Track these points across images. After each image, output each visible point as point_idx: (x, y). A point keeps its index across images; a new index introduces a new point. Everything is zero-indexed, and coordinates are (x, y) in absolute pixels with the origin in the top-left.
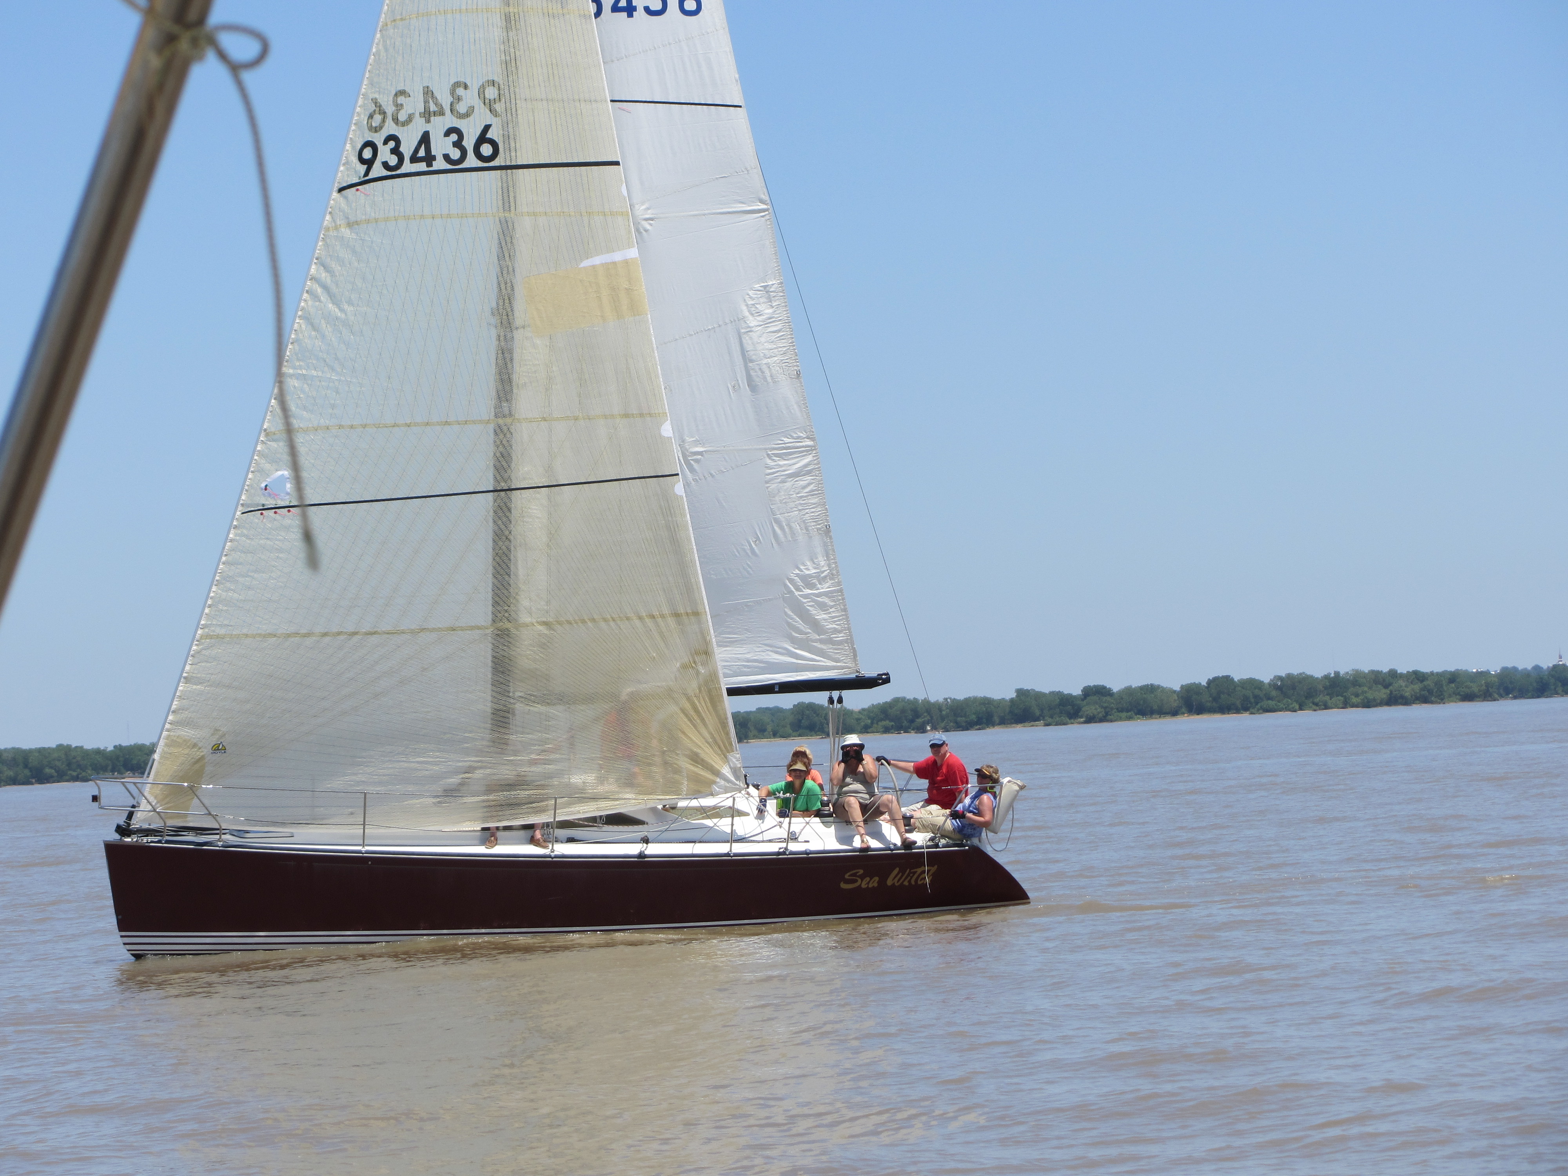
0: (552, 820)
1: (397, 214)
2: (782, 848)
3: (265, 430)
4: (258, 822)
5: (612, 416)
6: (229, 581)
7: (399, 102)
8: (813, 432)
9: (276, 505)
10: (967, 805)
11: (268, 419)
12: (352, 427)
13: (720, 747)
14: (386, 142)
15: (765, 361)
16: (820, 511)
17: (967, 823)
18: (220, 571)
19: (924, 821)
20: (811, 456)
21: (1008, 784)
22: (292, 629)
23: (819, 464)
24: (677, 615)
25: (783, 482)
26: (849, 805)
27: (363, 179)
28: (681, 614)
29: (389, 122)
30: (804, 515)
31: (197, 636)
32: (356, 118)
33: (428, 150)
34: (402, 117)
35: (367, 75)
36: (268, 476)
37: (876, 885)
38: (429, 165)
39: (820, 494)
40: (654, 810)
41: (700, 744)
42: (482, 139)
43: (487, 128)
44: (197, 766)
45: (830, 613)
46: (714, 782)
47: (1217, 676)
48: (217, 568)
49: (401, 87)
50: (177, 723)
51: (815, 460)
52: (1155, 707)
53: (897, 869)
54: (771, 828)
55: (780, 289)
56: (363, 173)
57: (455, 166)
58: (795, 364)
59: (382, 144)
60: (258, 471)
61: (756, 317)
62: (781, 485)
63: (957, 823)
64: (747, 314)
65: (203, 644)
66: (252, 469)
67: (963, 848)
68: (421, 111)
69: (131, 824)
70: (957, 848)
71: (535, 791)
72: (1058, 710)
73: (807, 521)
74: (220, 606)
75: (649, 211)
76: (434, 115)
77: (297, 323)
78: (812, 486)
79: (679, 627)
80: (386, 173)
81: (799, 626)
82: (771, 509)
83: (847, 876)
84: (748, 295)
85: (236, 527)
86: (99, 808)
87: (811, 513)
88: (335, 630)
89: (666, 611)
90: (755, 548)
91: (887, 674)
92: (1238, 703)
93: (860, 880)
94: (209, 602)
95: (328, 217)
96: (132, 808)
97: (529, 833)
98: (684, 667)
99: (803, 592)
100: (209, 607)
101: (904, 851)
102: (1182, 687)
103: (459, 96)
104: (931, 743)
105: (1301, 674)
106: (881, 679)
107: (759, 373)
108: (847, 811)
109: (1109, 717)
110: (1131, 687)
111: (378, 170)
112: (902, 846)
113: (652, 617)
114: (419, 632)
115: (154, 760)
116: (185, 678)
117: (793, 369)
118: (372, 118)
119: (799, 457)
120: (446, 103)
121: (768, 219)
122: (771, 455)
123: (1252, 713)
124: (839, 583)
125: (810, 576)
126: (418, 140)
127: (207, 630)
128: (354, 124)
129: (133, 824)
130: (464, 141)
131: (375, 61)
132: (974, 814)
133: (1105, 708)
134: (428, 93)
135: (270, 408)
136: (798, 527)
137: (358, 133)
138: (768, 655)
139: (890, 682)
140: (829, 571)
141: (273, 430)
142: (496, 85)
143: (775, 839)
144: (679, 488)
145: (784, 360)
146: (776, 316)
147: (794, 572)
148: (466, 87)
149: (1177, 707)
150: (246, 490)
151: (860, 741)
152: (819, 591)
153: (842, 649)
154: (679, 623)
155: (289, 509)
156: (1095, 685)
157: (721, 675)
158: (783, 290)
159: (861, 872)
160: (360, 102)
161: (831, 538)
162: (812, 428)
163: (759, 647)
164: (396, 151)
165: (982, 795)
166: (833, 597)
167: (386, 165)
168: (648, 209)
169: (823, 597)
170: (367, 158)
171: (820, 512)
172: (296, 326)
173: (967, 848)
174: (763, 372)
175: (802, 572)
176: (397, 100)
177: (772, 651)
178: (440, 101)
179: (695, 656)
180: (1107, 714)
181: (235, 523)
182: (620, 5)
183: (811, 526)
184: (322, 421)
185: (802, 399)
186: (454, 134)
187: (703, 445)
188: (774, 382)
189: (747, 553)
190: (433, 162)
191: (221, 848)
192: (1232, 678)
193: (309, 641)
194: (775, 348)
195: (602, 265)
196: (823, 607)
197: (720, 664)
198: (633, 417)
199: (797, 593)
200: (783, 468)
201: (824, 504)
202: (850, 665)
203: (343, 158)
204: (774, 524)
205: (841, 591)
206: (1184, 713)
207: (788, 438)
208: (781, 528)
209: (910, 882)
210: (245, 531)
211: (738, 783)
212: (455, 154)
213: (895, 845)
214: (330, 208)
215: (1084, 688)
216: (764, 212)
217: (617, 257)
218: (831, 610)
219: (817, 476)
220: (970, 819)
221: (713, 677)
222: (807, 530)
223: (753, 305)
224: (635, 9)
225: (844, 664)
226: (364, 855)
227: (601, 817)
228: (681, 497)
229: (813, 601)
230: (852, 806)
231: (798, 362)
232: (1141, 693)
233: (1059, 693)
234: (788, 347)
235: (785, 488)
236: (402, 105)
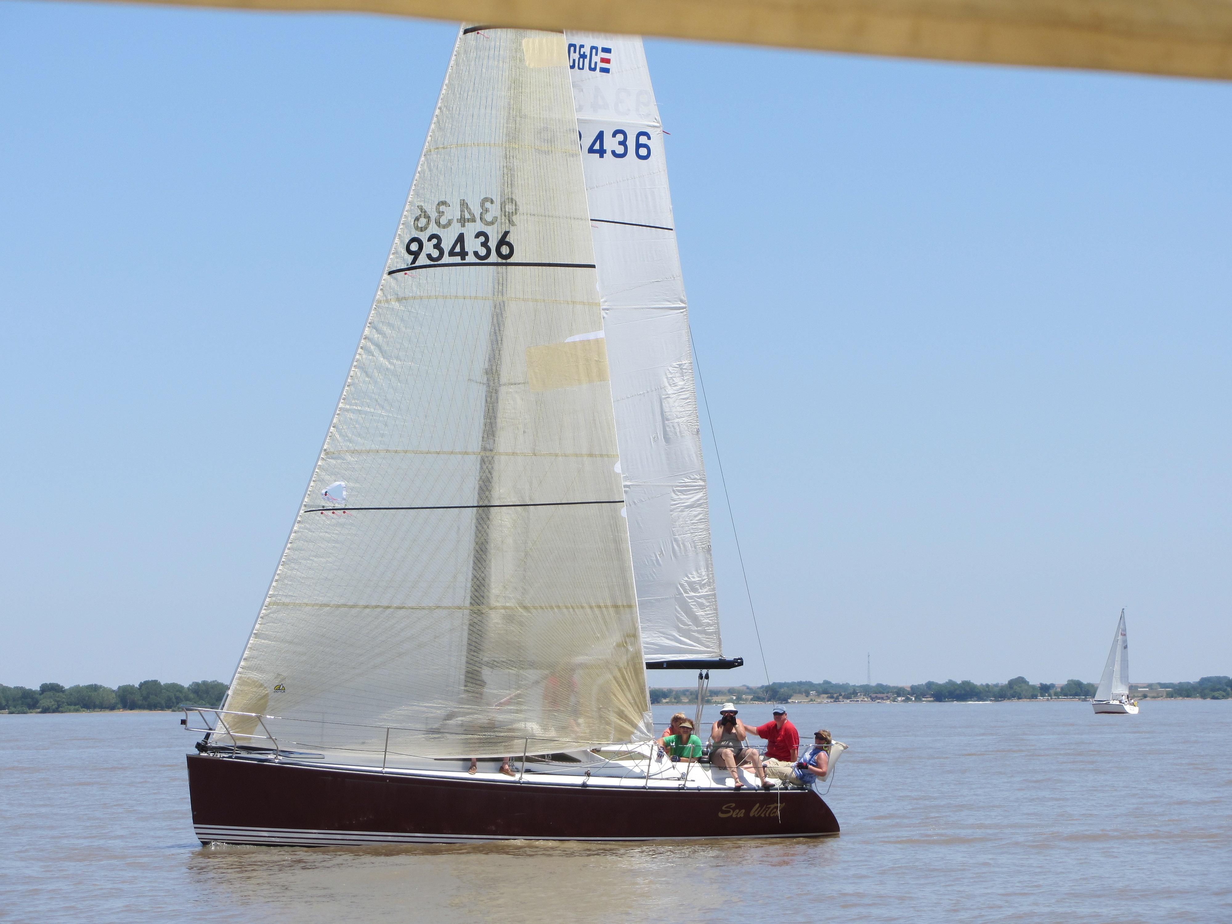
0: (523, 755)
1: (437, 294)
2: (681, 785)
3: (325, 450)
4: (304, 746)
5: (581, 455)
6: (293, 562)
7: (441, 210)
8: (704, 475)
9: (334, 507)
10: (808, 759)
11: (328, 442)
12: (396, 452)
13: (638, 707)
14: (430, 239)
15: (677, 420)
16: (705, 534)
17: (807, 773)
18: (286, 555)
19: (773, 770)
20: (702, 493)
21: (836, 746)
22: (342, 601)
23: (706, 499)
24: (616, 607)
25: (682, 511)
26: (726, 755)
27: (410, 266)
28: (619, 606)
29: (433, 224)
30: (694, 537)
31: (266, 603)
32: (404, 220)
33: (463, 247)
34: (443, 221)
35: (413, 187)
36: (328, 485)
37: (742, 815)
38: (463, 258)
39: (706, 521)
40: (585, 752)
41: (625, 703)
42: (503, 242)
43: (506, 233)
44: (263, 701)
45: (705, 611)
46: (633, 733)
47: (148, 680)
48: (283, 552)
49: (442, 199)
50: (248, 668)
51: (704, 496)
52: (97, 703)
53: (758, 805)
54: (667, 769)
55: (690, 367)
56: (410, 261)
57: (482, 260)
58: (696, 424)
59: (427, 241)
60: (320, 481)
61: (673, 387)
62: (681, 513)
63: (799, 772)
64: (667, 384)
65: (270, 609)
66: (313, 479)
67: (804, 791)
68: (458, 218)
69: (208, 743)
70: (800, 791)
71: (508, 733)
72: (20, 702)
73: (696, 541)
74: (286, 581)
75: (606, 303)
76: (468, 221)
77: (353, 371)
78: (701, 515)
79: (617, 616)
80: (429, 262)
81: (684, 619)
82: (673, 531)
83: (724, 808)
84: (669, 370)
85: (299, 522)
86: (185, 729)
87: (699, 535)
88: (374, 604)
89: (609, 603)
90: (660, 560)
91: (741, 659)
92: (163, 703)
93: (732, 811)
94: (277, 577)
95: (379, 293)
96: (209, 730)
97: (500, 764)
98: (619, 645)
99: (689, 594)
100: (276, 582)
101: (764, 791)
102: (119, 687)
103: (487, 208)
104: (775, 711)
105: (214, 681)
106: (737, 662)
107: (672, 429)
108: (724, 760)
109: (60, 709)
110: (79, 686)
111: (423, 260)
112: (763, 788)
113: (599, 607)
114: (435, 609)
115: (228, 695)
116: (255, 634)
117: (694, 427)
118: (418, 221)
119: (694, 493)
120: (477, 213)
121: (686, 315)
122: (676, 491)
123: (173, 711)
124: (714, 589)
125: (695, 582)
126: (456, 239)
127: (274, 599)
128: (402, 224)
129: (210, 743)
130: (489, 242)
131: (420, 177)
132: (813, 766)
133: (58, 702)
134: (464, 204)
135: (330, 433)
136: (690, 546)
137: (406, 231)
138: (661, 640)
139: (743, 665)
140: (707, 580)
141: (332, 450)
142: (514, 202)
143: (671, 778)
144: (624, 511)
145: (689, 420)
146: (686, 387)
147: (684, 579)
148: (492, 202)
149: (114, 703)
150: (309, 495)
151: (735, 708)
152: (700, 594)
153: (712, 638)
154: (617, 613)
155: (344, 510)
156: (50, 683)
157: (643, 653)
158: (692, 368)
159: (734, 805)
160: (407, 207)
161: (711, 555)
162: (704, 472)
163: (656, 634)
164: (437, 246)
165: (819, 752)
166: (709, 599)
167: (429, 256)
168: (605, 301)
169: (702, 599)
170: (414, 250)
171: (705, 536)
172: (352, 373)
173: (807, 791)
174: (675, 429)
175: (690, 579)
176: (439, 208)
177: (664, 637)
178: (473, 211)
179: (627, 638)
180: (59, 706)
181: (299, 519)
182: (594, 148)
183: (698, 545)
184: (373, 446)
185: (699, 450)
186: (482, 237)
187: (631, 480)
188: (682, 436)
189: (654, 563)
190: (466, 257)
191: (277, 764)
192: (159, 682)
193: (354, 611)
194: (684, 411)
195: (581, 341)
196: (701, 606)
197: (643, 645)
198: (596, 457)
199: (685, 595)
200: (683, 501)
201: (708, 530)
202: (716, 651)
203: (392, 249)
204: (674, 543)
205: (714, 595)
206: (119, 709)
207: (688, 479)
208: (679, 546)
209: (765, 814)
210: (308, 526)
211: (649, 734)
212: (483, 252)
213: (758, 786)
214: (382, 285)
215: (42, 685)
216: (683, 309)
217: (591, 336)
218: (707, 609)
219: (705, 508)
220: (811, 770)
221: (637, 655)
222: (695, 548)
223: (671, 378)
224: (605, 152)
225: (712, 650)
226: (384, 775)
227: (548, 755)
228: (625, 518)
229: (696, 601)
230: (729, 756)
231: (698, 422)
232: (87, 692)
233: (22, 689)
234: (692, 411)
235: (683, 516)
236: (443, 212)
